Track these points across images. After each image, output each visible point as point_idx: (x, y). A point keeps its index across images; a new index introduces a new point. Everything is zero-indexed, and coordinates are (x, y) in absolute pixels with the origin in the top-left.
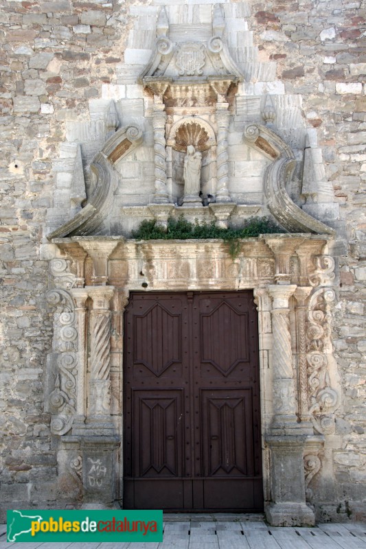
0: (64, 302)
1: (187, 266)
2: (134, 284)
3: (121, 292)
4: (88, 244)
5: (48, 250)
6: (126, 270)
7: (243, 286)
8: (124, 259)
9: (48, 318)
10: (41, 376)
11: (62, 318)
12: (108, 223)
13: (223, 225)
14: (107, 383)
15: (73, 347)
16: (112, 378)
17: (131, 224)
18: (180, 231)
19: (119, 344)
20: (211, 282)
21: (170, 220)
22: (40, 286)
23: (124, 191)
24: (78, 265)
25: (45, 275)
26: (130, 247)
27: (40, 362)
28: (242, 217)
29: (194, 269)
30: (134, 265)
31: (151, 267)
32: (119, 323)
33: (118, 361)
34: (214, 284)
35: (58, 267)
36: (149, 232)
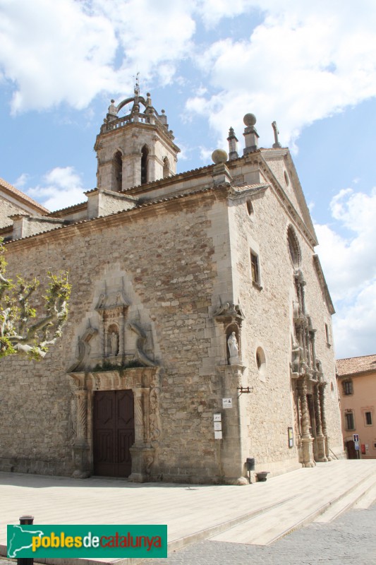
0: (73, 396)
1: (111, 381)
2: (94, 389)
3: (91, 392)
4: (76, 375)
5: (68, 377)
6: (92, 383)
7: (129, 388)
8: (91, 379)
9: (69, 402)
10: (67, 423)
11: (73, 402)
12: (86, 366)
13: (119, 364)
14: (84, 427)
15: (76, 412)
16: (86, 425)
17: (93, 366)
18: (108, 367)
19: (90, 411)
20: (118, 387)
21: (104, 364)
22: (67, 390)
23: (92, 352)
24: (77, 382)
25: (68, 387)
26: (91, 375)
27: (67, 418)
28: (128, 360)
29: (112, 382)
30: (94, 381)
31: (99, 381)
32: (90, 404)
33: (89, 418)
34: (119, 387)
35: (71, 383)
36: (98, 369)
